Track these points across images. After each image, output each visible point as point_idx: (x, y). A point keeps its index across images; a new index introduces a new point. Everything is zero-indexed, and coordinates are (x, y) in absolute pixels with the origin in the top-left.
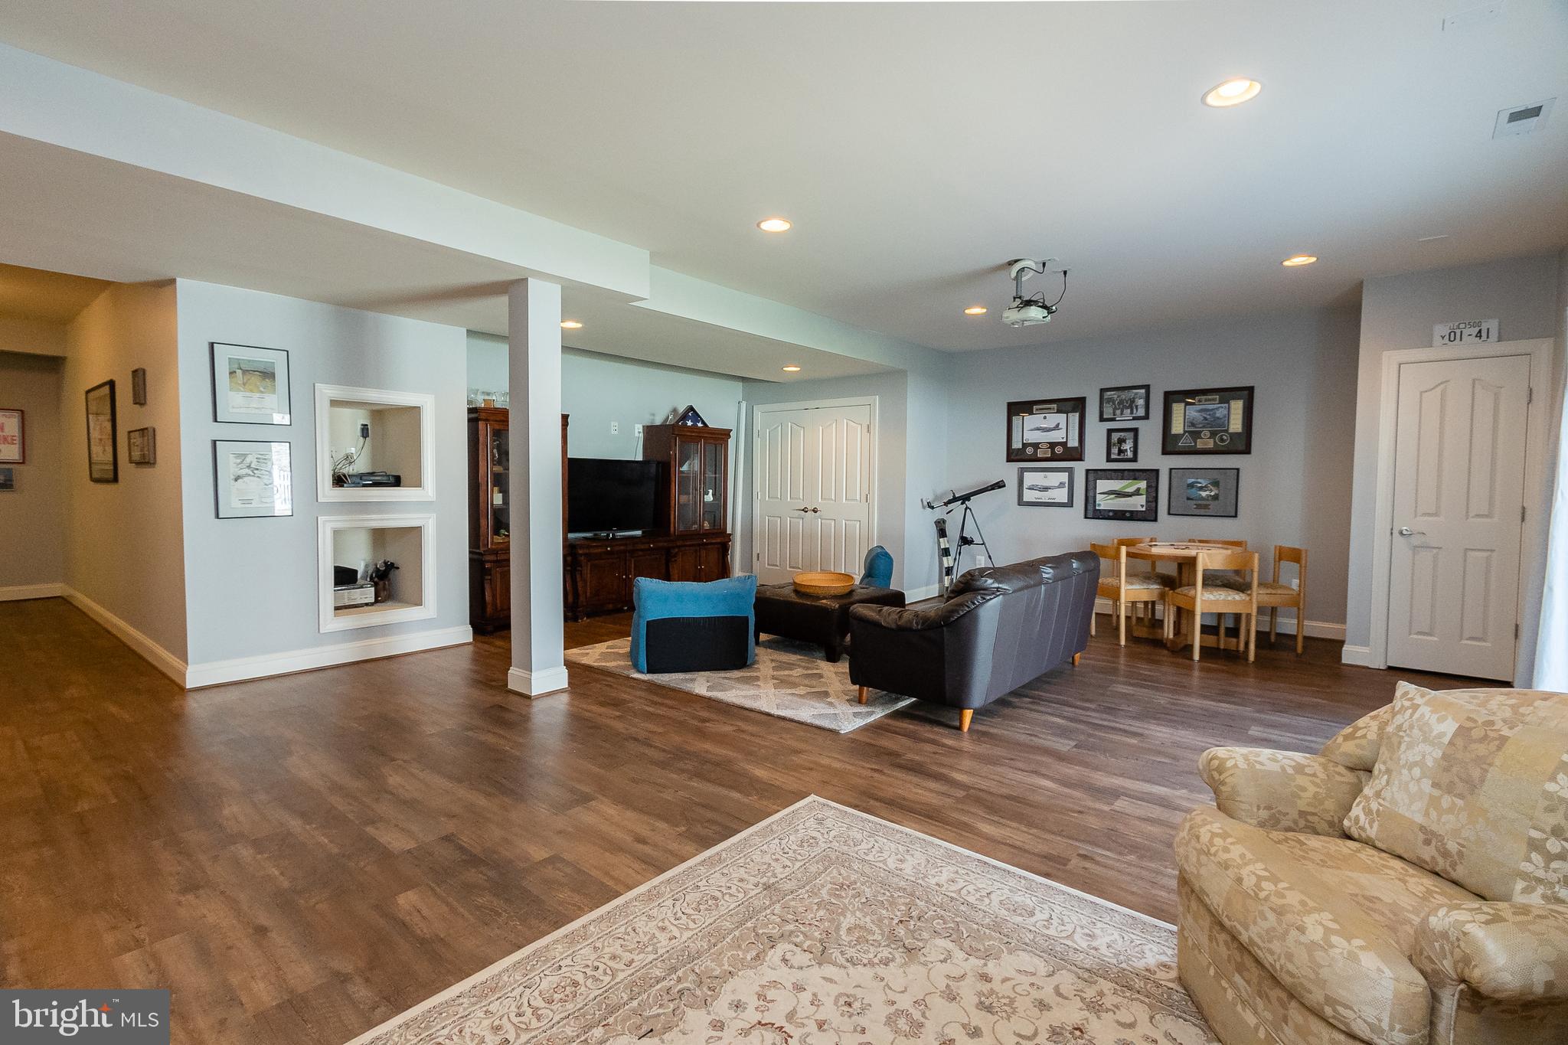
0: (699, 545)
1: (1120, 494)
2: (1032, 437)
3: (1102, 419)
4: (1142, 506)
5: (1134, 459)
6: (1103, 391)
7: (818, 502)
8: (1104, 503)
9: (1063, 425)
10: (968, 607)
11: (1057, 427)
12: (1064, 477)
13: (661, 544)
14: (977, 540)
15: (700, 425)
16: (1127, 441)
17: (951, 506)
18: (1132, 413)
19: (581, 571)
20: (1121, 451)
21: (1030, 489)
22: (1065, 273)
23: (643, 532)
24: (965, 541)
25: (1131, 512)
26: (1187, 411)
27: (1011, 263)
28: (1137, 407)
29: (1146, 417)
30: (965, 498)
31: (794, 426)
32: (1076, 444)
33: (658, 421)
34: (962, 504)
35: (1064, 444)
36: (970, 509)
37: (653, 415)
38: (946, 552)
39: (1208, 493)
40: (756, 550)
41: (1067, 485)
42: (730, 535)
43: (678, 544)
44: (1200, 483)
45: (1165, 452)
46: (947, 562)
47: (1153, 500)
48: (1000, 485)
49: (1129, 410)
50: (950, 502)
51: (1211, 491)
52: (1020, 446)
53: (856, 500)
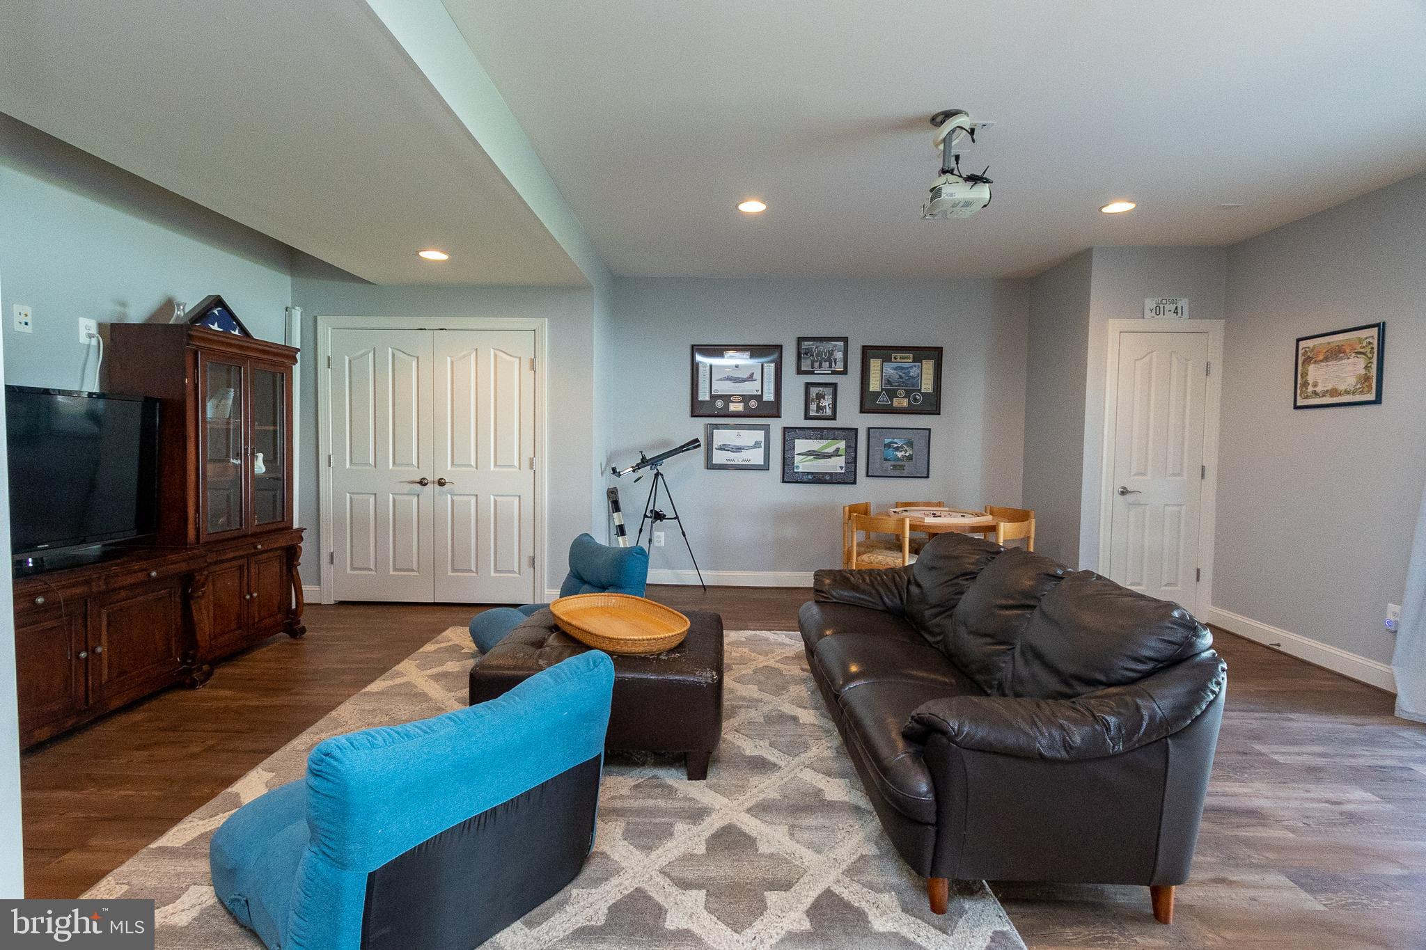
0: (247, 555)
1: (818, 455)
2: (721, 388)
3: (800, 372)
4: (841, 468)
5: (834, 418)
6: (800, 340)
7: (446, 470)
8: (803, 465)
9: (757, 374)
11: (751, 377)
12: (759, 435)
13: (172, 568)
14: (669, 513)
15: (236, 334)
16: (826, 397)
17: (641, 472)
18: (830, 367)
20: (819, 408)
21: (720, 449)
24: (658, 516)
25: (831, 474)
26: (884, 368)
28: (835, 360)
29: (845, 372)
30: (655, 462)
31: (398, 354)
32: (772, 399)
33: (136, 314)
34: (652, 469)
35: (759, 398)
36: (662, 475)
38: (620, 530)
39: (903, 453)
40: (328, 547)
41: (763, 445)
44: (897, 444)
45: (862, 410)
47: (852, 462)
48: (693, 444)
49: (828, 363)
50: (638, 466)
51: (906, 451)
52: (707, 398)
53: (513, 466)
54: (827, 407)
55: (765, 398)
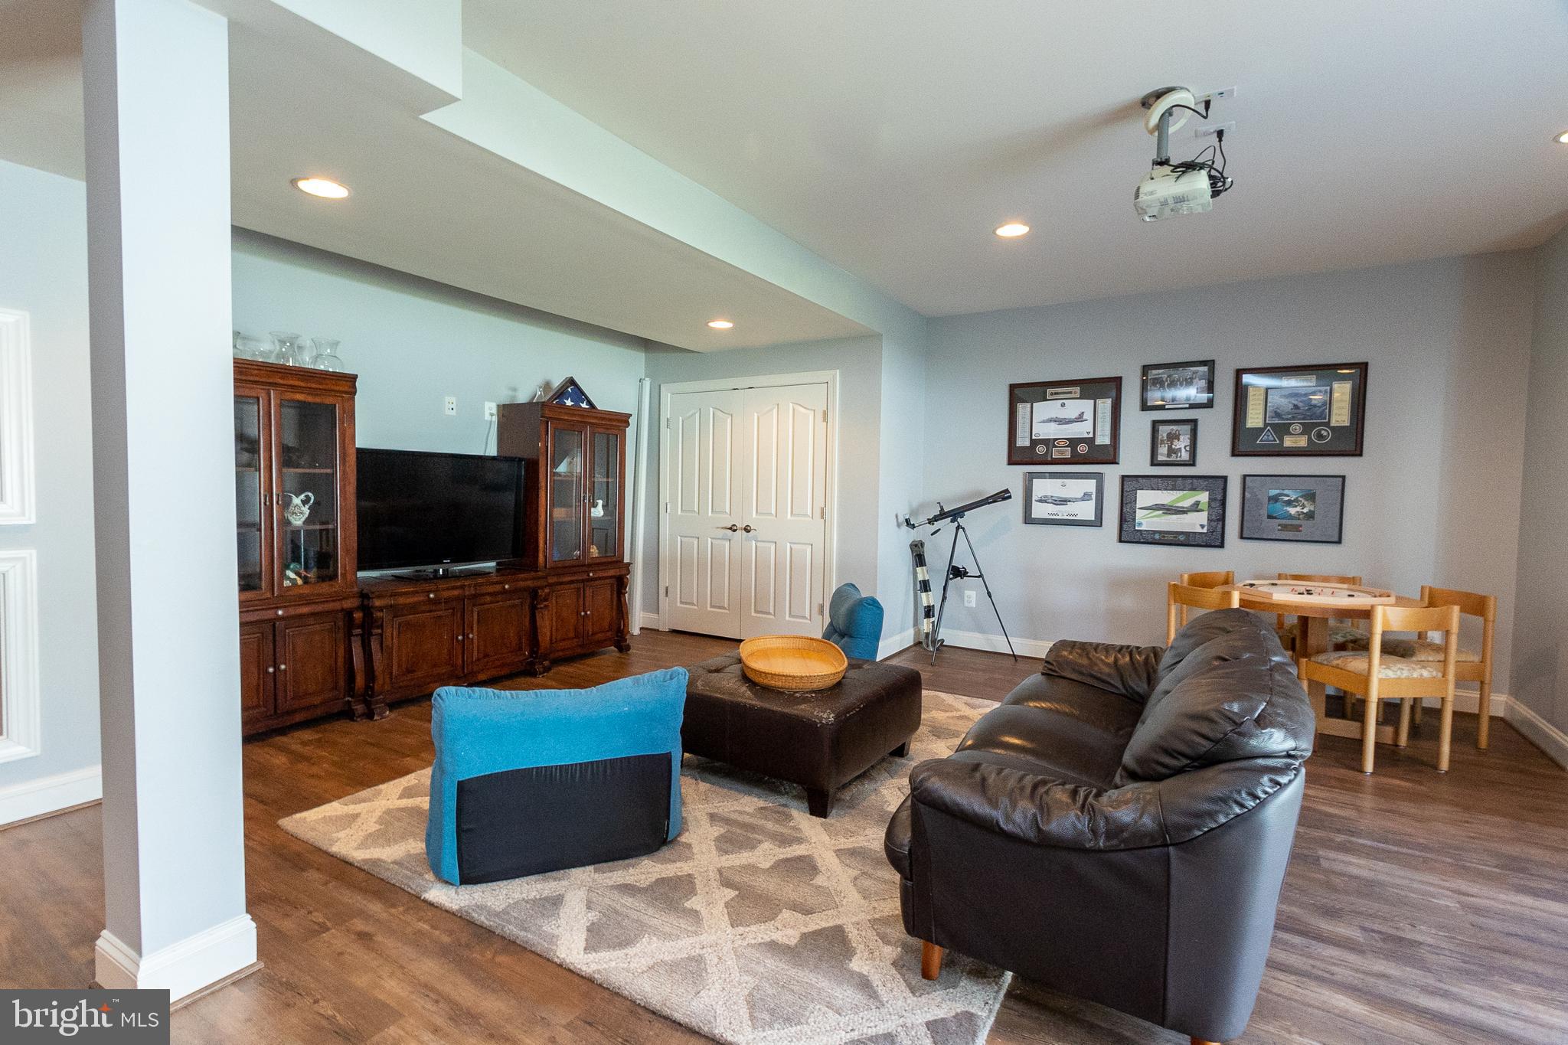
0: (583, 581)
1: (1169, 510)
2: (1043, 431)
3: (1145, 407)
4: (1202, 526)
5: (1192, 463)
6: (1146, 369)
7: (752, 519)
8: (1146, 521)
9: (1089, 415)
10: (1242, 806)
11: (1080, 418)
12: (1090, 485)
13: (522, 584)
14: (972, 570)
15: (584, 405)
16: (1181, 438)
17: (937, 525)
18: (1188, 399)
20: (1171, 452)
21: (1040, 501)
22: (1220, 134)
23: (498, 564)
24: (957, 572)
25: (1187, 534)
26: (1269, 397)
27: (1146, 103)
28: (1195, 390)
29: (1210, 404)
30: (956, 514)
31: (718, 413)
32: (1107, 441)
33: (522, 398)
34: (952, 521)
35: (1090, 441)
36: (963, 529)
37: (515, 390)
38: (925, 586)
39: (1299, 509)
40: (664, 582)
41: (1094, 497)
42: (629, 564)
43: (550, 581)
44: (1288, 496)
45: (1235, 453)
46: (925, 599)
47: (1219, 518)
48: (1004, 496)
50: (936, 519)
51: (1304, 506)
52: (1027, 443)
53: (806, 515)
54: (1183, 450)
55: (1099, 441)
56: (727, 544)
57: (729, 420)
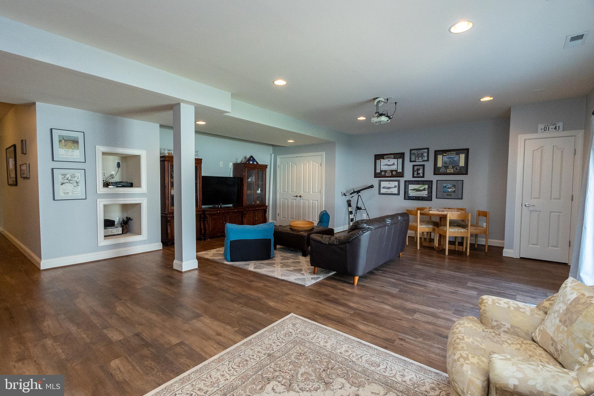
0: (255, 210)
1: (417, 190)
2: (384, 168)
3: (411, 161)
4: (426, 195)
6: (411, 150)
7: (302, 193)
8: (412, 194)
9: (396, 163)
10: (357, 235)
11: (394, 164)
12: (396, 183)
13: (239, 210)
14: (363, 208)
15: (255, 163)
16: (420, 170)
17: (353, 195)
18: (422, 159)
19: (207, 220)
20: (418, 174)
21: (383, 188)
22: (396, 103)
23: (233, 205)
24: (358, 208)
25: (422, 197)
26: (443, 158)
27: (375, 99)
28: (424, 156)
29: (428, 160)
30: (358, 192)
31: (293, 164)
32: (401, 171)
33: (239, 161)
34: (357, 194)
35: (396, 171)
36: (360, 196)
37: (237, 159)
38: (351, 213)
39: (451, 190)
40: (278, 212)
41: (397, 187)
42: (267, 206)
43: (247, 210)
44: (448, 186)
45: (435, 174)
46: (352, 216)
47: (430, 193)
48: (372, 187)
49: (421, 158)
50: (352, 193)
51: (453, 189)
52: (379, 172)
53: (316, 192)
54: (421, 173)
55: (398, 171)
56: (295, 201)
57: (295, 166)
